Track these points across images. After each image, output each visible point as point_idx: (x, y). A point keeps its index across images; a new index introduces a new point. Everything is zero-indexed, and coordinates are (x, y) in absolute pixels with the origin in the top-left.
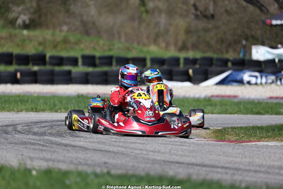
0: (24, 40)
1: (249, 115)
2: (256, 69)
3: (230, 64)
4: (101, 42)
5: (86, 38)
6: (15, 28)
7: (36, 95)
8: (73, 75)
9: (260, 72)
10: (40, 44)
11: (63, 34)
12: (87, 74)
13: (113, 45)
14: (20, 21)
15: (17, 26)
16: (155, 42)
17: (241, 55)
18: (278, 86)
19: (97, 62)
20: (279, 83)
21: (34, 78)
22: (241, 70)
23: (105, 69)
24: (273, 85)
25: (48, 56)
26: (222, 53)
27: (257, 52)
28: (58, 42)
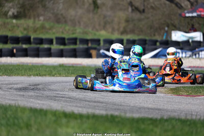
0: (14, 27)
2: (178, 47)
3: (158, 44)
4: (67, 28)
5: (57, 25)
6: (7, 18)
7: (30, 65)
8: (52, 51)
9: (181, 49)
10: (25, 29)
11: (41, 22)
12: (62, 51)
13: (76, 30)
14: (10, 13)
15: (8, 16)
16: (104, 28)
18: (193, 58)
19: (66, 41)
21: (25, 53)
23: (72, 47)
24: (190, 58)
25: (32, 37)
26: (151, 36)
27: (175, 35)
28: (37, 28)
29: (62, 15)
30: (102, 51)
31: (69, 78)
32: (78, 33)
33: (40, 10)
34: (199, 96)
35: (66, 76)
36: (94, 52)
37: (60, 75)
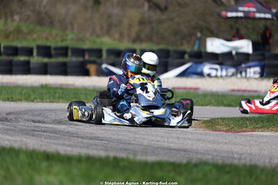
1: (221, 107)
2: (217, 62)
3: (186, 57)
4: (54, 32)
5: (38, 28)
8: (31, 66)
9: (220, 64)
11: (15, 24)
12: (46, 65)
13: (66, 35)
16: (108, 33)
17: (196, 48)
18: (238, 78)
19: (53, 52)
20: (239, 76)
22: (201, 63)
23: (61, 59)
24: (233, 78)
25: (2, 45)
26: (176, 45)
27: (212, 45)
28: (10, 33)
29: (46, 13)
30: (104, 66)
31: (55, 104)
32: (70, 40)
33: (15, 6)
34: (245, 131)
35: (51, 102)
36: (92, 68)
37: (42, 100)
